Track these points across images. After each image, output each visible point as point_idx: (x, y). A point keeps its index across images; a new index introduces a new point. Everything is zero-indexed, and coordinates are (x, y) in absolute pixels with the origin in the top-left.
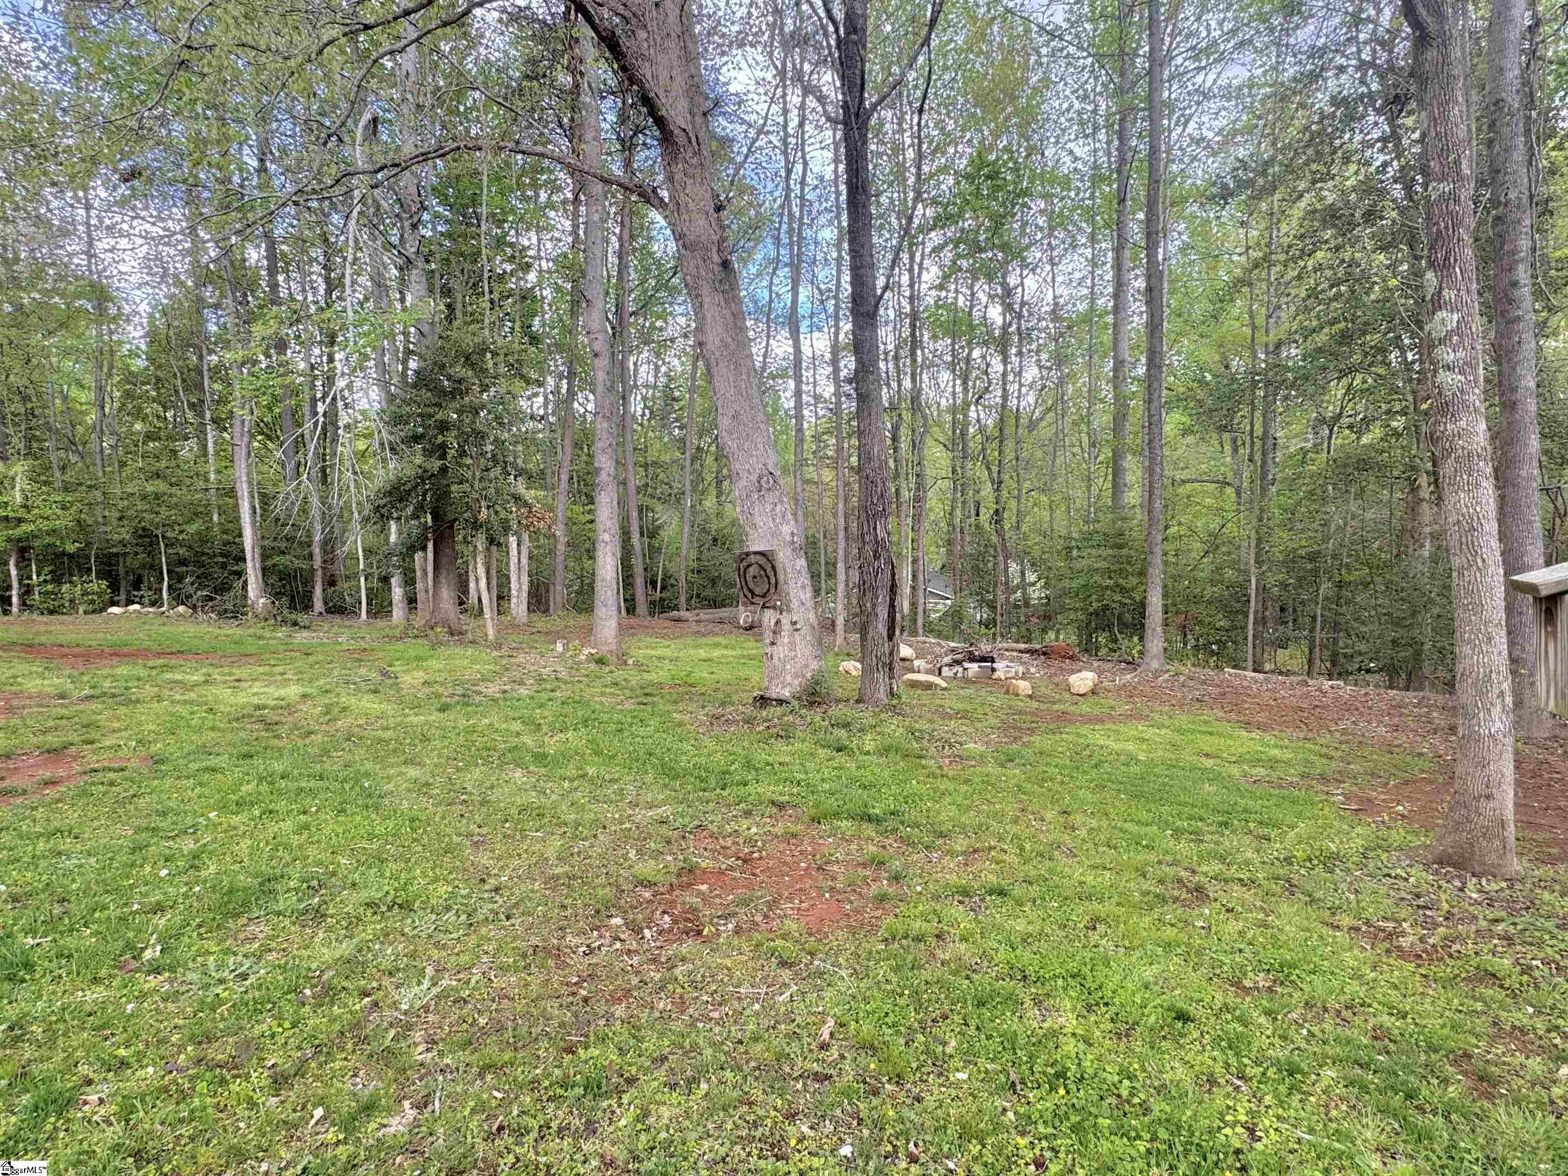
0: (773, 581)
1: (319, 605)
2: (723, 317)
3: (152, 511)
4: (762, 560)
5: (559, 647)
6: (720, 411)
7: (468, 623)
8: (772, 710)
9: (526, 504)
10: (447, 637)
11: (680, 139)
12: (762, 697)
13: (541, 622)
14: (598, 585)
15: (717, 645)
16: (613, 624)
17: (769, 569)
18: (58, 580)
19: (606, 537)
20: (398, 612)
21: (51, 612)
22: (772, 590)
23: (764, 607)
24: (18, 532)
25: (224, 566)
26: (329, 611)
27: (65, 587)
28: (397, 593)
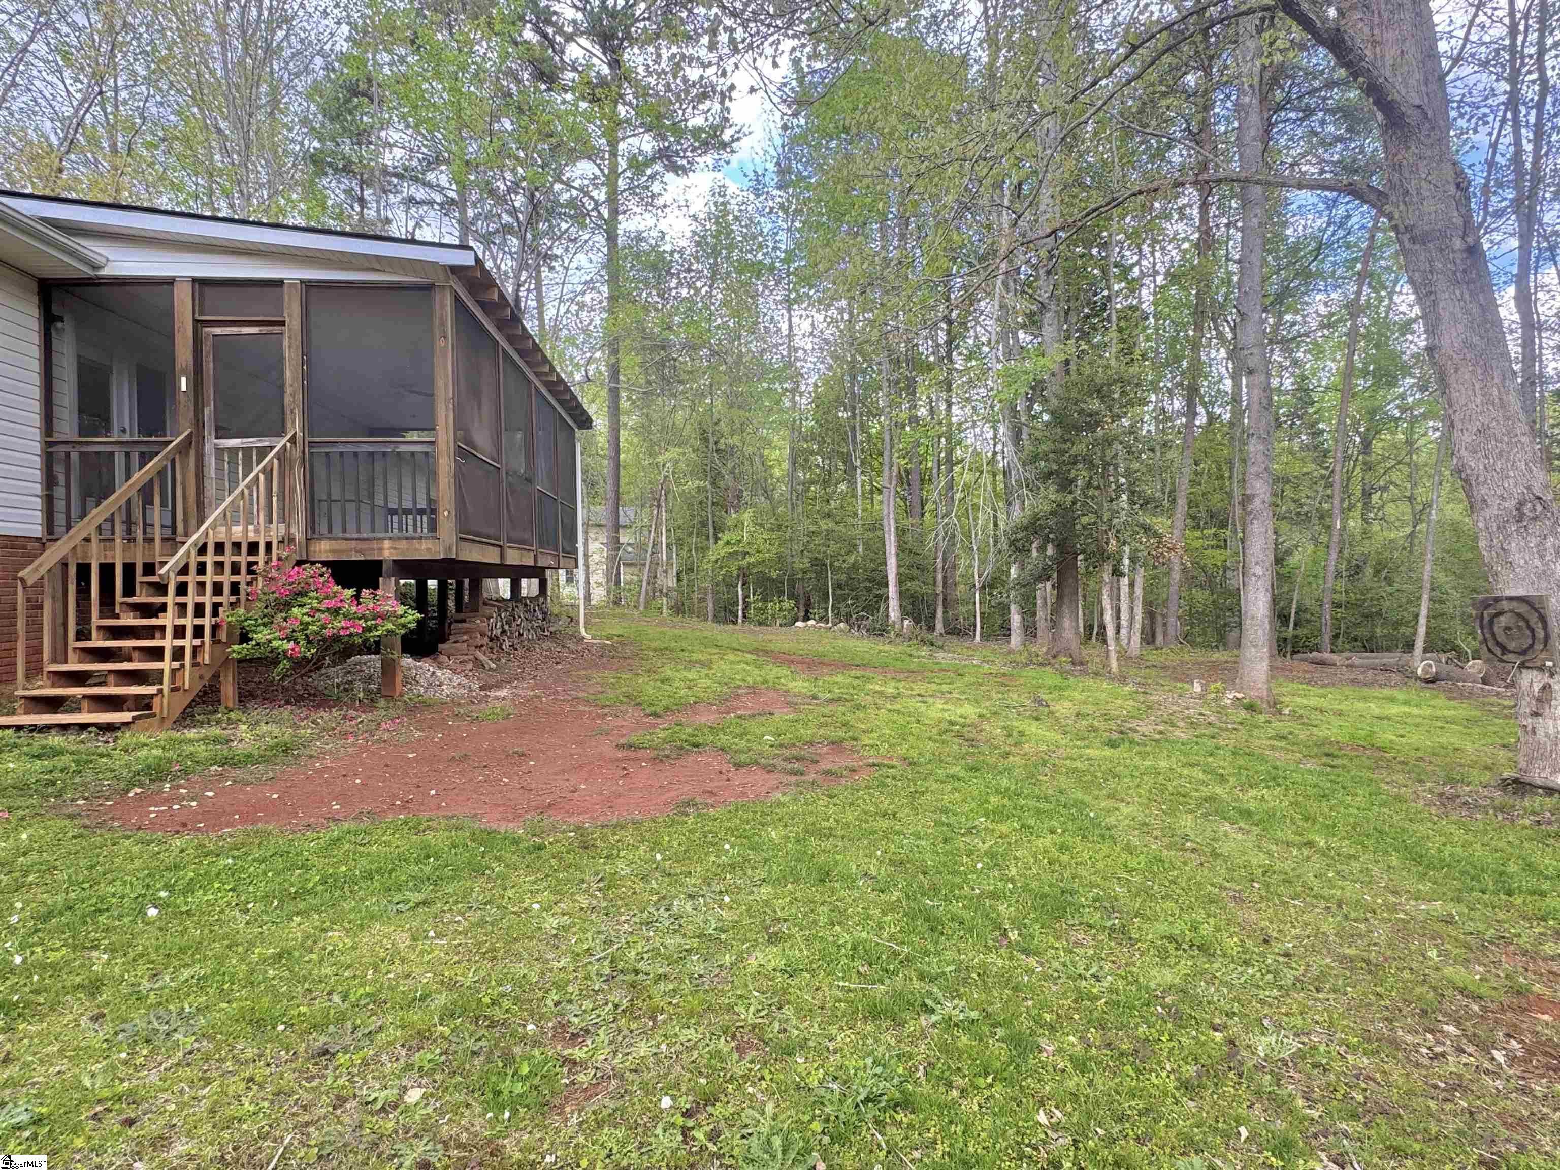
0: (1540, 634)
1: (939, 626)
2: (1468, 313)
3: (824, 545)
4: (1523, 609)
5: (1197, 687)
6: (1458, 425)
7: (1091, 652)
8: (1538, 799)
9: (1156, 535)
10: (1069, 667)
11: (1413, 117)
12: (1516, 781)
13: (1153, 656)
14: (1247, 623)
15: (1392, 700)
16: (1264, 666)
17: (1534, 619)
18: (765, 600)
19: (1259, 570)
20: (1016, 639)
21: (760, 624)
22: (1539, 647)
23: (1523, 666)
24: (744, 563)
25: (869, 590)
26: (947, 633)
27: (770, 605)
28: (1016, 619)
